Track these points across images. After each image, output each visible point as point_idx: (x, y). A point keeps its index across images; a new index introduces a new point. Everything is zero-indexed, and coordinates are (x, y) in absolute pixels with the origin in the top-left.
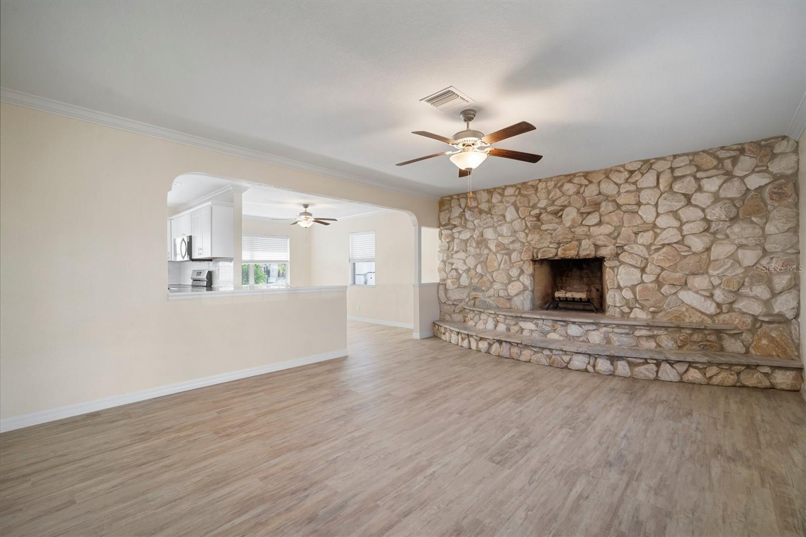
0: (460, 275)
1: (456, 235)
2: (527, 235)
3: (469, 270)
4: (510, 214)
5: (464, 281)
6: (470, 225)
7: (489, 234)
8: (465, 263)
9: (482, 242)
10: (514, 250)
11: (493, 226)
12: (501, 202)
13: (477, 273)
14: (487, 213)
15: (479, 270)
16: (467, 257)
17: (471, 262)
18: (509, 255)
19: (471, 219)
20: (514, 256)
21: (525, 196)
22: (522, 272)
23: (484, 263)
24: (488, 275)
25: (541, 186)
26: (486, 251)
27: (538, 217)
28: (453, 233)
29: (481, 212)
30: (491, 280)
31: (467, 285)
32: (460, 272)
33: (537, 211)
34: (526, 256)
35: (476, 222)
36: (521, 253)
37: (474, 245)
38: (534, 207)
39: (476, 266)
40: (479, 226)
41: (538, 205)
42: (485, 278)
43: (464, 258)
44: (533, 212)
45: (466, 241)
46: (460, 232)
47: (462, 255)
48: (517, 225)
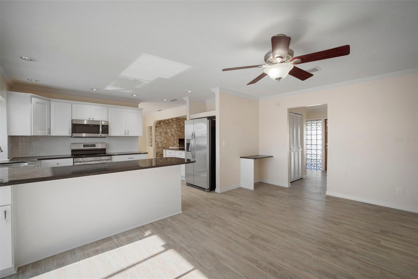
0: (158, 144)
1: (157, 130)
2: (178, 132)
3: (162, 142)
4: (175, 126)
5: (160, 145)
6: (162, 127)
7: (169, 131)
8: (160, 139)
9: (166, 133)
10: (175, 136)
11: (170, 129)
12: (172, 122)
13: (164, 143)
14: (168, 124)
15: (165, 142)
16: (161, 138)
17: (162, 139)
18: (174, 137)
19: (163, 125)
20: (175, 138)
21: (178, 121)
22: (177, 142)
23: (167, 139)
24: (168, 143)
25: (182, 120)
26: (168, 136)
27: (181, 127)
28: (156, 129)
29: (166, 123)
30: (169, 145)
31: (161, 147)
32: (158, 142)
33: (181, 126)
34: (178, 138)
35: (164, 127)
36: (177, 137)
37: (164, 134)
38: (180, 125)
39: (164, 141)
40: (165, 128)
41: (181, 125)
42: (167, 144)
43: (160, 138)
44: (180, 127)
45: (161, 132)
46: (159, 129)
47: (160, 137)
48: (176, 129)
